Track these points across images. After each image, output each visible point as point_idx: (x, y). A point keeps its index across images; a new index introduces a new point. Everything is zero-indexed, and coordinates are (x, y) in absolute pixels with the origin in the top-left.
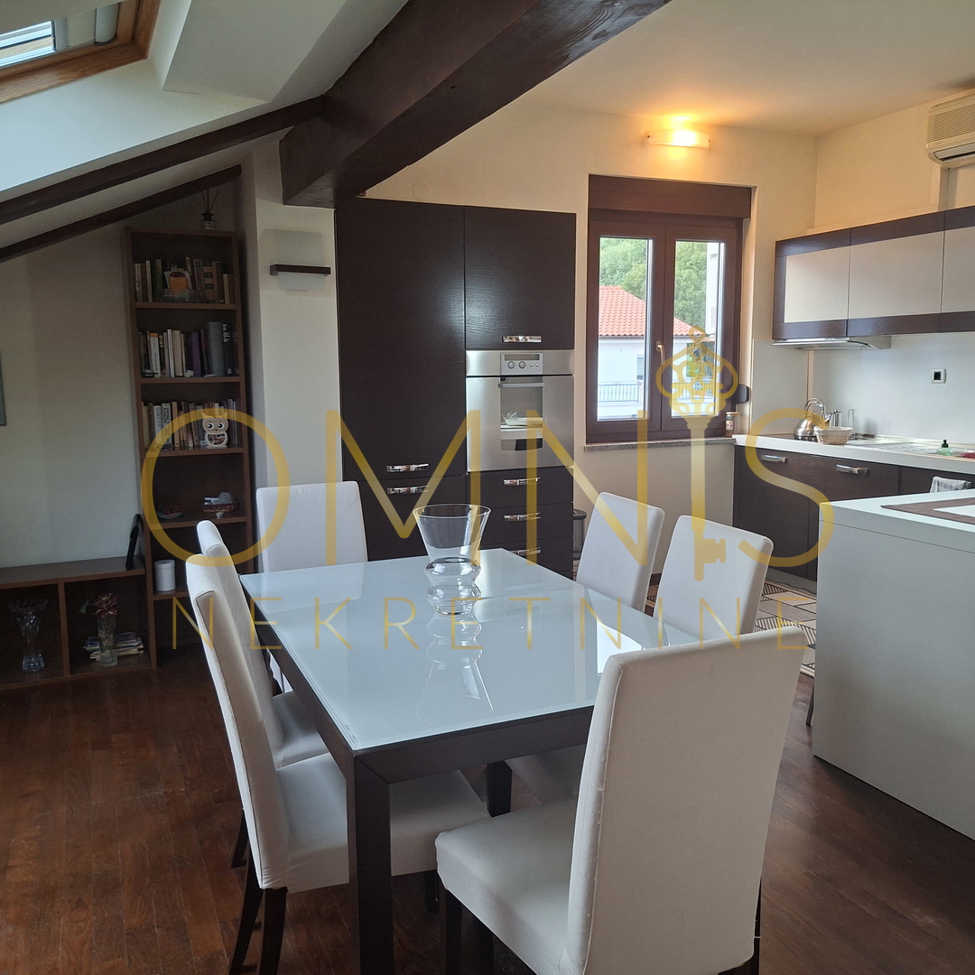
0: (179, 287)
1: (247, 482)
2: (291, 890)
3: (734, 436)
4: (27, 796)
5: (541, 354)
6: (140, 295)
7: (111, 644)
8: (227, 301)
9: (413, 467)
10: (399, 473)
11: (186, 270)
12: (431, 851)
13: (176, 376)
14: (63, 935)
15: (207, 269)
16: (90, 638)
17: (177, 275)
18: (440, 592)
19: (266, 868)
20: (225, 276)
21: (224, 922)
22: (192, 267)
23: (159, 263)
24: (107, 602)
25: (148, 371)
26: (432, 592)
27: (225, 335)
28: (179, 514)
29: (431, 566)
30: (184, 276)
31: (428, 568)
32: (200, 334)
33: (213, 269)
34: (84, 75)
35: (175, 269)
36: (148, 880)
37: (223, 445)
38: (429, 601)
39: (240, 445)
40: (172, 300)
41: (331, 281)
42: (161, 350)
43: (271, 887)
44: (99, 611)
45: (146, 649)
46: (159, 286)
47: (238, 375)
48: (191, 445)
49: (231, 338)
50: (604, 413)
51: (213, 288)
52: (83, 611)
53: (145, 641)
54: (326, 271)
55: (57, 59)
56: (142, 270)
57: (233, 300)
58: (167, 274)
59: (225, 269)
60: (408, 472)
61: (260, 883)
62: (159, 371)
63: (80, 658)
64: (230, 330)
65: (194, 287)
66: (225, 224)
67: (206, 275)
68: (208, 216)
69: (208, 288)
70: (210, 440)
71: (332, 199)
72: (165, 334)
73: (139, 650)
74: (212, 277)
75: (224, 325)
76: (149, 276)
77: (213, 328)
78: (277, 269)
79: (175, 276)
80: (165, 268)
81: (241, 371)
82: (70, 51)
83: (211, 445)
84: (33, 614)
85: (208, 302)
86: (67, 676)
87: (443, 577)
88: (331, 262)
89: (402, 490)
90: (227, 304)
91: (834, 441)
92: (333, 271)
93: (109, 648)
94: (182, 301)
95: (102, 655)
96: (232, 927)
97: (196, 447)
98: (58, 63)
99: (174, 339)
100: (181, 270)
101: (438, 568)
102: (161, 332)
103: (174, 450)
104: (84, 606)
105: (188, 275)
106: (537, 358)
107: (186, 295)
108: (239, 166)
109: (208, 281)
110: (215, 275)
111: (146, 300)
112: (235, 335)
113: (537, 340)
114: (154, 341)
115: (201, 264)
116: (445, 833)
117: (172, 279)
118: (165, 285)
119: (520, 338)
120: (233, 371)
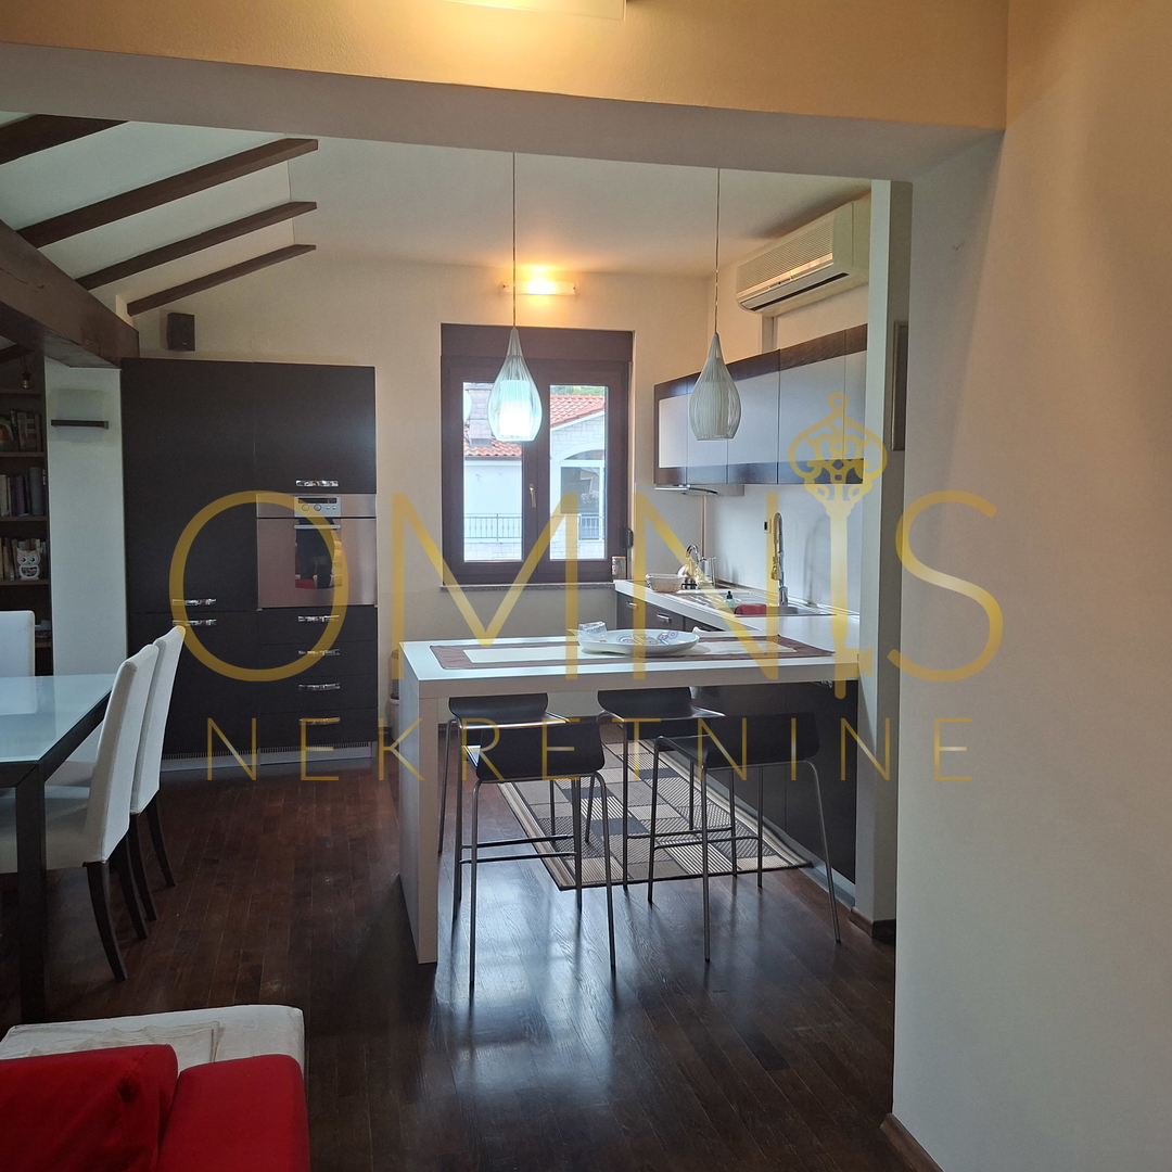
3: (615, 581)
5: (339, 497)
11: (10, 421)
15: (30, 421)
22: (16, 420)
32: (24, 478)
33: (35, 421)
37: (35, 577)
48: (12, 576)
50: (472, 553)
51: (35, 438)
54: (103, 424)
65: (16, 437)
67: (29, 426)
68: (26, 376)
70: (24, 572)
74: (34, 427)
77: (34, 473)
83: (24, 577)
91: (662, 588)
92: (119, 425)
100: (4, 422)
105: (9, 427)
106: (334, 501)
109: (31, 431)
110: (38, 426)
113: (334, 484)
119: (324, 482)
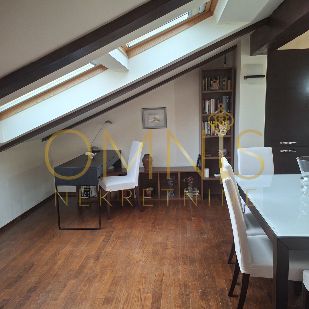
0: (215, 85)
1: (232, 146)
2: (251, 276)
4: (171, 230)
6: (204, 89)
7: (191, 191)
8: (229, 89)
9: (290, 143)
10: (285, 145)
11: (217, 80)
12: (302, 275)
13: (212, 113)
14: (181, 271)
15: (224, 80)
16: (185, 189)
17: (215, 82)
18: (305, 187)
19: (244, 267)
20: (229, 81)
21: (226, 280)
22: (219, 79)
23: (210, 79)
24: (190, 179)
25: (204, 112)
26: (302, 187)
27: (228, 100)
28: (211, 155)
29: (302, 178)
30: (217, 82)
31: (301, 178)
32: (220, 100)
33: (225, 79)
34: (195, 24)
35: (214, 80)
36: (203, 261)
37: (225, 134)
38: (301, 190)
39: (230, 134)
40: (213, 90)
41: (265, 80)
42: (209, 106)
43: (245, 273)
44: (188, 181)
45: (200, 194)
46: (209, 85)
47: (231, 112)
49: (230, 101)
51: (225, 85)
52: (184, 181)
53: (200, 191)
54: (263, 76)
55: (188, 20)
56: (205, 82)
57: (231, 89)
58: (212, 82)
59: (229, 79)
60: (288, 145)
61: (241, 270)
62: (207, 112)
63: (182, 194)
64: (230, 98)
65: (219, 85)
66: (230, 64)
67: (223, 81)
68: (225, 63)
69: (224, 85)
71: (267, 52)
72: (210, 100)
73: (198, 194)
75: (228, 97)
76: (206, 83)
77: (224, 98)
78: (246, 77)
79: (214, 82)
80: (211, 80)
81: (232, 111)
82: (192, 17)
83: (221, 134)
84: (172, 180)
85: (223, 90)
86: (180, 198)
87: (307, 182)
88: (265, 73)
89: (286, 151)
90: (229, 90)
92: (266, 76)
93: (191, 192)
94: (216, 90)
95: (188, 194)
96: (228, 282)
97: (217, 135)
98: (188, 22)
99: (213, 102)
100: (216, 80)
101: (306, 179)
102: (209, 100)
103: (210, 135)
104: (185, 180)
105: (218, 82)
107: (217, 88)
108: (236, 45)
109: (224, 83)
110: (226, 81)
111: (205, 90)
112: (231, 100)
114: (207, 103)
115: (222, 78)
116: (307, 270)
117: (213, 83)
118: (211, 86)
120: (229, 111)
